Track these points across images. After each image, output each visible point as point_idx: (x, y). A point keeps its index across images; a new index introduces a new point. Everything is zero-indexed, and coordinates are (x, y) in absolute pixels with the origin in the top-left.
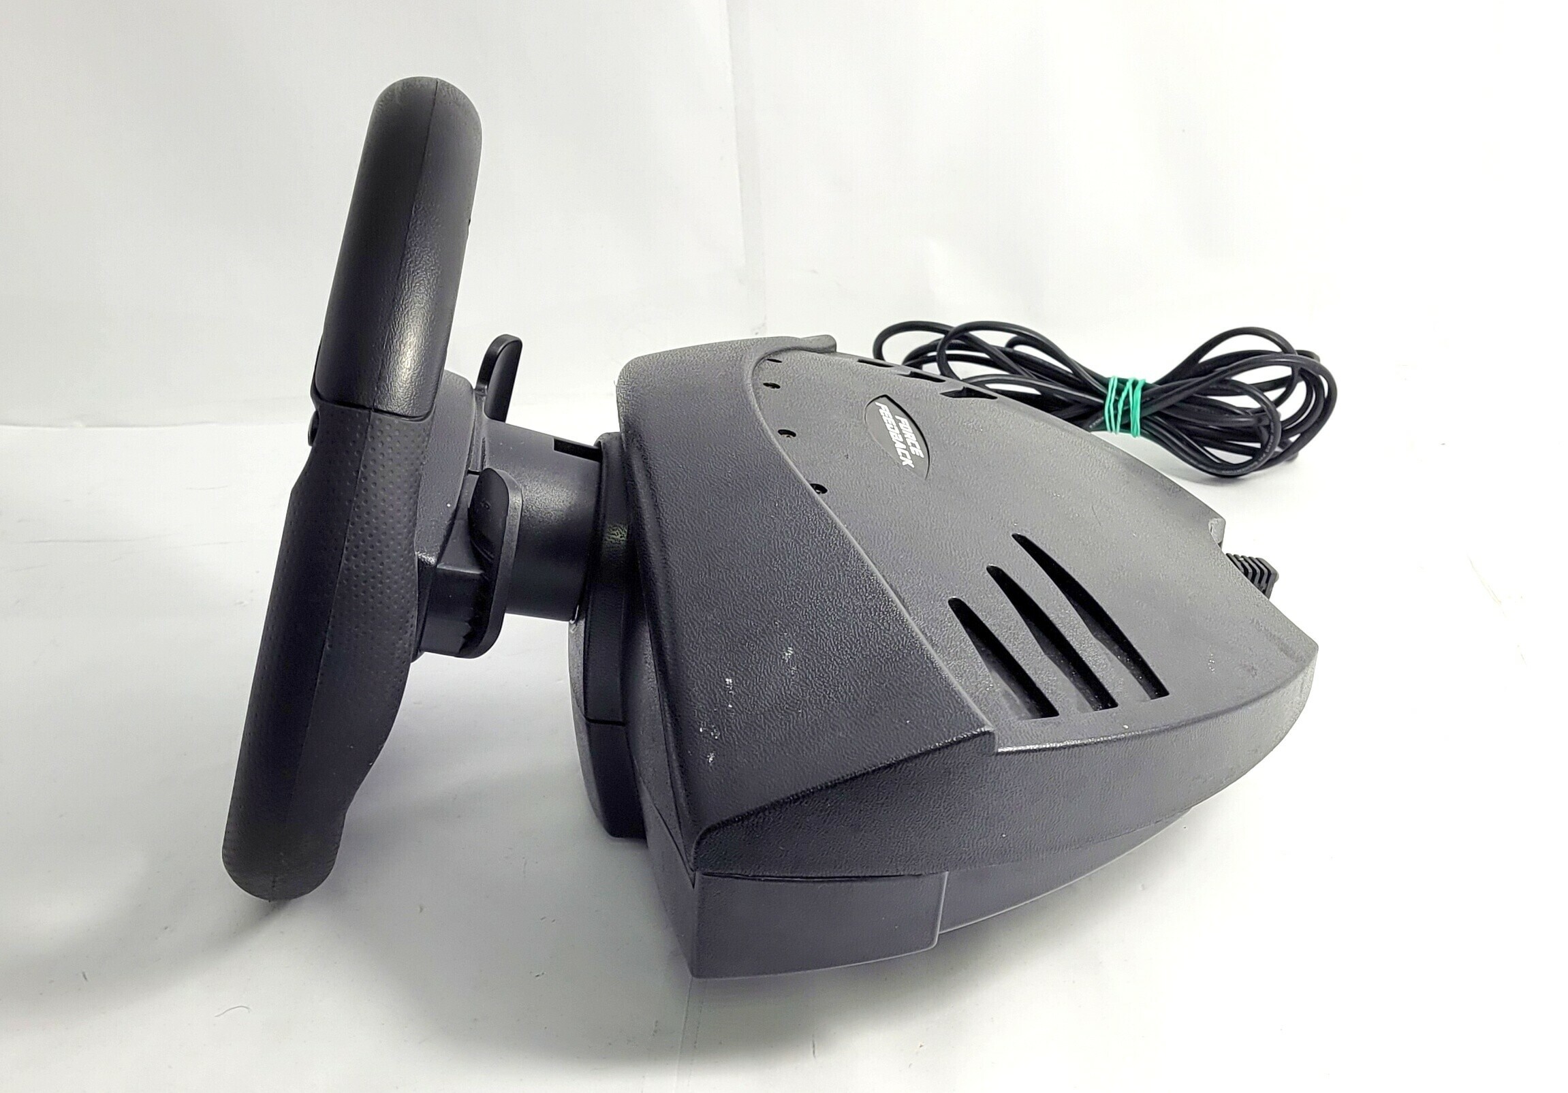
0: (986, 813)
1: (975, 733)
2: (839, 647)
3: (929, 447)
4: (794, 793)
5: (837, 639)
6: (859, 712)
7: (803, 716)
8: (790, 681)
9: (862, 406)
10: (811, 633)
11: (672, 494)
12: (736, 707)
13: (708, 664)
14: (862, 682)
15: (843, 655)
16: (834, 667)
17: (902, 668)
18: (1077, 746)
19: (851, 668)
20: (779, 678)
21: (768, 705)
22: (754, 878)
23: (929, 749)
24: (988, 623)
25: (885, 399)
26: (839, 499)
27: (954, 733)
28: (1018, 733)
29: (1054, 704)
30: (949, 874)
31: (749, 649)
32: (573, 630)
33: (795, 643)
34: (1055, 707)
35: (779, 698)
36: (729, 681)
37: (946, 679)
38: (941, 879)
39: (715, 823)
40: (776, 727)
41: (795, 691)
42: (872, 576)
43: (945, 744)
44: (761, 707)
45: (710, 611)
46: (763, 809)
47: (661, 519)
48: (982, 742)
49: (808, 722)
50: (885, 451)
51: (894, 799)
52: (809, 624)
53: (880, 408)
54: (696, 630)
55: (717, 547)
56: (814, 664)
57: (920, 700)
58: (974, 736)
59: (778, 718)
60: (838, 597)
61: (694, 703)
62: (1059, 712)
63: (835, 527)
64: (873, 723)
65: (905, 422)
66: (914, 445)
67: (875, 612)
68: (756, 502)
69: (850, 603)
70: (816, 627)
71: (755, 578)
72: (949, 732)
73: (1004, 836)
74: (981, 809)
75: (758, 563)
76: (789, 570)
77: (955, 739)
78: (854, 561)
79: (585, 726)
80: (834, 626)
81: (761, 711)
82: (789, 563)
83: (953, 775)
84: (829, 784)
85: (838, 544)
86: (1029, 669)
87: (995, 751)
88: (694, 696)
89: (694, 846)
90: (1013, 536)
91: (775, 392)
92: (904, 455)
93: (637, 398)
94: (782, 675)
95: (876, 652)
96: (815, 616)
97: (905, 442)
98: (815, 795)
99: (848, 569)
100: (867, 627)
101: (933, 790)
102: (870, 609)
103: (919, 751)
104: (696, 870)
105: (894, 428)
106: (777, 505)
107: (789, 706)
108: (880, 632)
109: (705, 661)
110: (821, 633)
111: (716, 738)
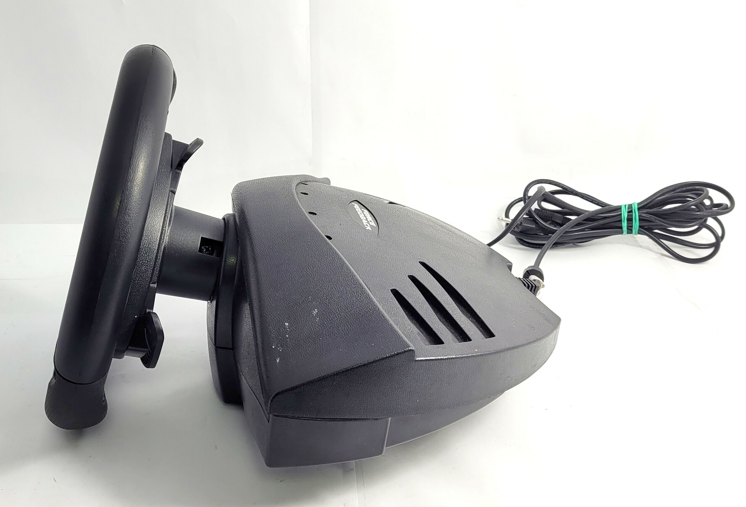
0: (410, 389)
1: (405, 350)
2: (339, 310)
3: (378, 222)
4: (319, 377)
5: (338, 306)
6: (349, 339)
7: (322, 341)
8: (316, 325)
9: (346, 204)
10: (326, 302)
11: (259, 238)
12: (290, 336)
13: (277, 316)
14: (350, 326)
15: (341, 313)
16: (337, 319)
17: (370, 319)
18: (453, 358)
19: (345, 319)
20: (310, 323)
21: (305, 336)
22: (298, 418)
23: (383, 357)
24: (410, 301)
25: (356, 202)
26: (338, 242)
27: (395, 350)
28: (425, 352)
29: (442, 339)
30: (391, 419)
31: (296, 309)
32: (210, 305)
33: (319, 307)
34: (442, 340)
35: (310, 332)
36: (287, 324)
37: (391, 325)
38: (387, 421)
39: (280, 391)
40: (309, 346)
41: (318, 329)
42: (355, 277)
43: (391, 355)
44: (302, 337)
45: (278, 292)
46: (303, 385)
47: (255, 250)
48: (409, 354)
49: (324, 344)
50: (358, 223)
51: (366, 381)
52: (325, 298)
53: (354, 205)
54: (271, 300)
55: (281, 262)
56: (327, 317)
57: (378, 334)
58: (405, 352)
59: (310, 342)
60: (339, 286)
61: (270, 334)
62: (444, 342)
63: (337, 254)
64: (356, 345)
65: (366, 212)
66: (371, 221)
67: (357, 293)
68: (299, 242)
69: (345, 289)
70: (328, 300)
71: (299, 277)
72: (393, 349)
73: (418, 401)
74: (407, 387)
75: (301, 270)
76: (315, 273)
77: (396, 353)
78: (346, 270)
79: (215, 351)
80: (337, 299)
81: (302, 339)
82: (315, 270)
83: (395, 370)
84: (335, 373)
85: (338, 262)
86: (429, 322)
87: (415, 359)
88: (270, 331)
89: (270, 401)
90: (419, 262)
91: (306, 196)
92: (367, 225)
93: (242, 197)
94: (313, 322)
95: (357, 312)
96: (328, 295)
97: (367, 220)
98: (328, 378)
99: (343, 273)
100: (353, 300)
101: (385, 378)
102: (354, 292)
103: (378, 358)
104: (270, 414)
105: (361, 214)
106: (309, 244)
107: (316, 336)
108: (359, 303)
109: (275, 315)
110: (331, 303)
111: (281, 351)
